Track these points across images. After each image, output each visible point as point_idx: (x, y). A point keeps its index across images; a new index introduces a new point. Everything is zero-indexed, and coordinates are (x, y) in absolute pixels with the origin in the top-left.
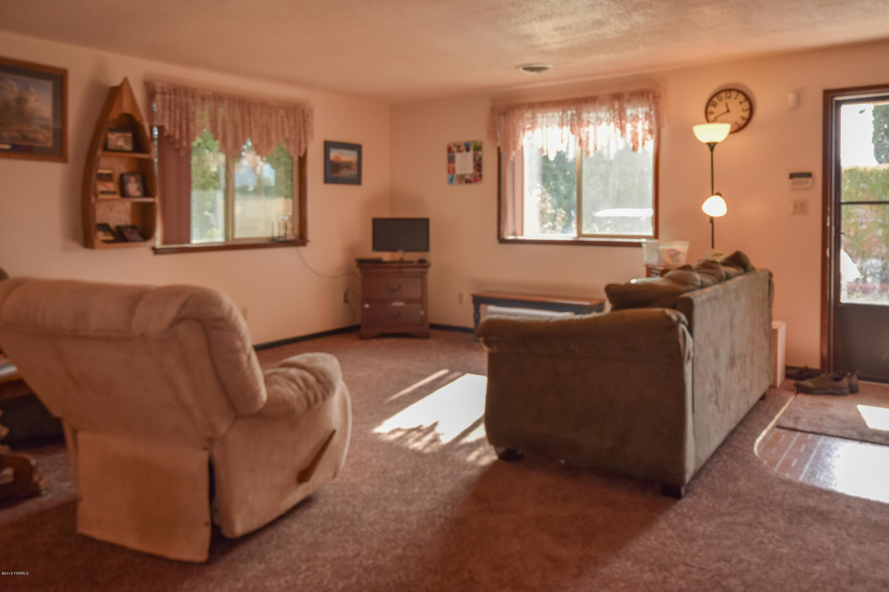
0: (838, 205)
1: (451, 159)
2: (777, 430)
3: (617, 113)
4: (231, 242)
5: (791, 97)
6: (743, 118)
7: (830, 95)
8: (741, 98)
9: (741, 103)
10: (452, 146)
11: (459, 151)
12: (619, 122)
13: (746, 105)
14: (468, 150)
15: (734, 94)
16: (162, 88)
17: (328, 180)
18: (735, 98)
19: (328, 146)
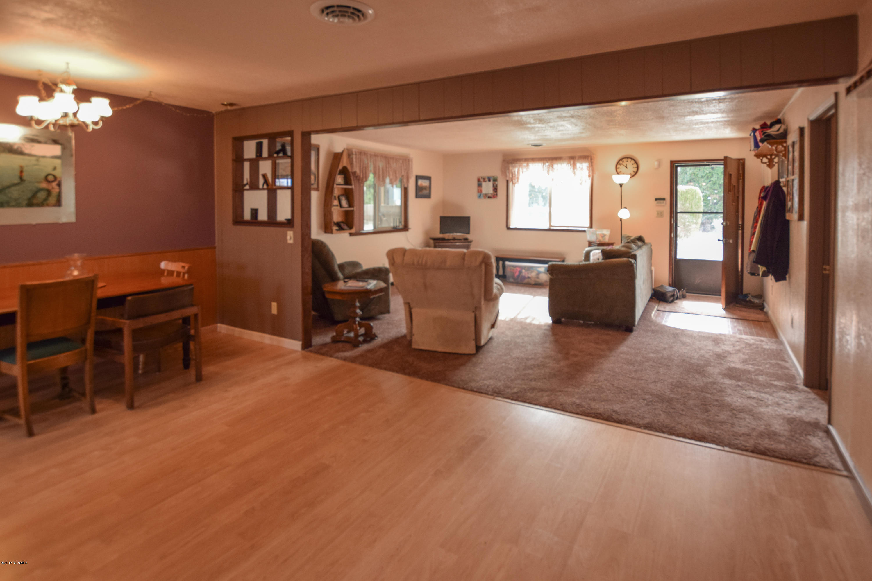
0: (676, 213)
1: (480, 185)
2: (658, 312)
3: (572, 166)
4: (377, 230)
5: (656, 163)
6: (634, 172)
7: (673, 163)
8: (633, 162)
9: (633, 164)
10: (480, 178)
11: (484, 181)
12: (573, 170)
13: (635, 166)
14: (489, 181)
15: (629, 160)
16: (355, 152)
17: (417, 196)
18: (630, 162)
19: (418, 178)
